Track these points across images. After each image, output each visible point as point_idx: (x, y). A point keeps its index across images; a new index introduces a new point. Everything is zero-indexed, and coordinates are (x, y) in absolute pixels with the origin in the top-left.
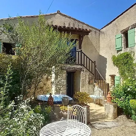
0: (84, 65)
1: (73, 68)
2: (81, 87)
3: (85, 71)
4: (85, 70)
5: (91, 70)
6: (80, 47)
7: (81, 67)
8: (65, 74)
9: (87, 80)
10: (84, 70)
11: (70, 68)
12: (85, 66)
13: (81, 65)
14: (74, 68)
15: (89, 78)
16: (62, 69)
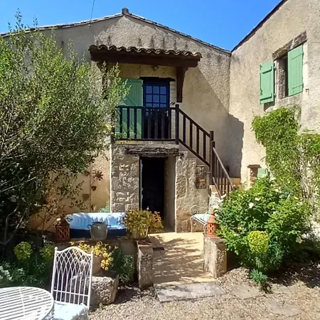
0: (184, 143)
1: (157, 148)
2: (176, 196)
3: (186, 155)
4: (186, 153)
5: (201, 154)
6: (179, 98)
7: (177, 146)
8: (137, 164)
9: (192, 177)
10: (182, 155)
11: (149, 149)
12: (188, 143)
13: (177, 141)
14: (159, 149)
15: (196, 173)
16: (128, 152)
